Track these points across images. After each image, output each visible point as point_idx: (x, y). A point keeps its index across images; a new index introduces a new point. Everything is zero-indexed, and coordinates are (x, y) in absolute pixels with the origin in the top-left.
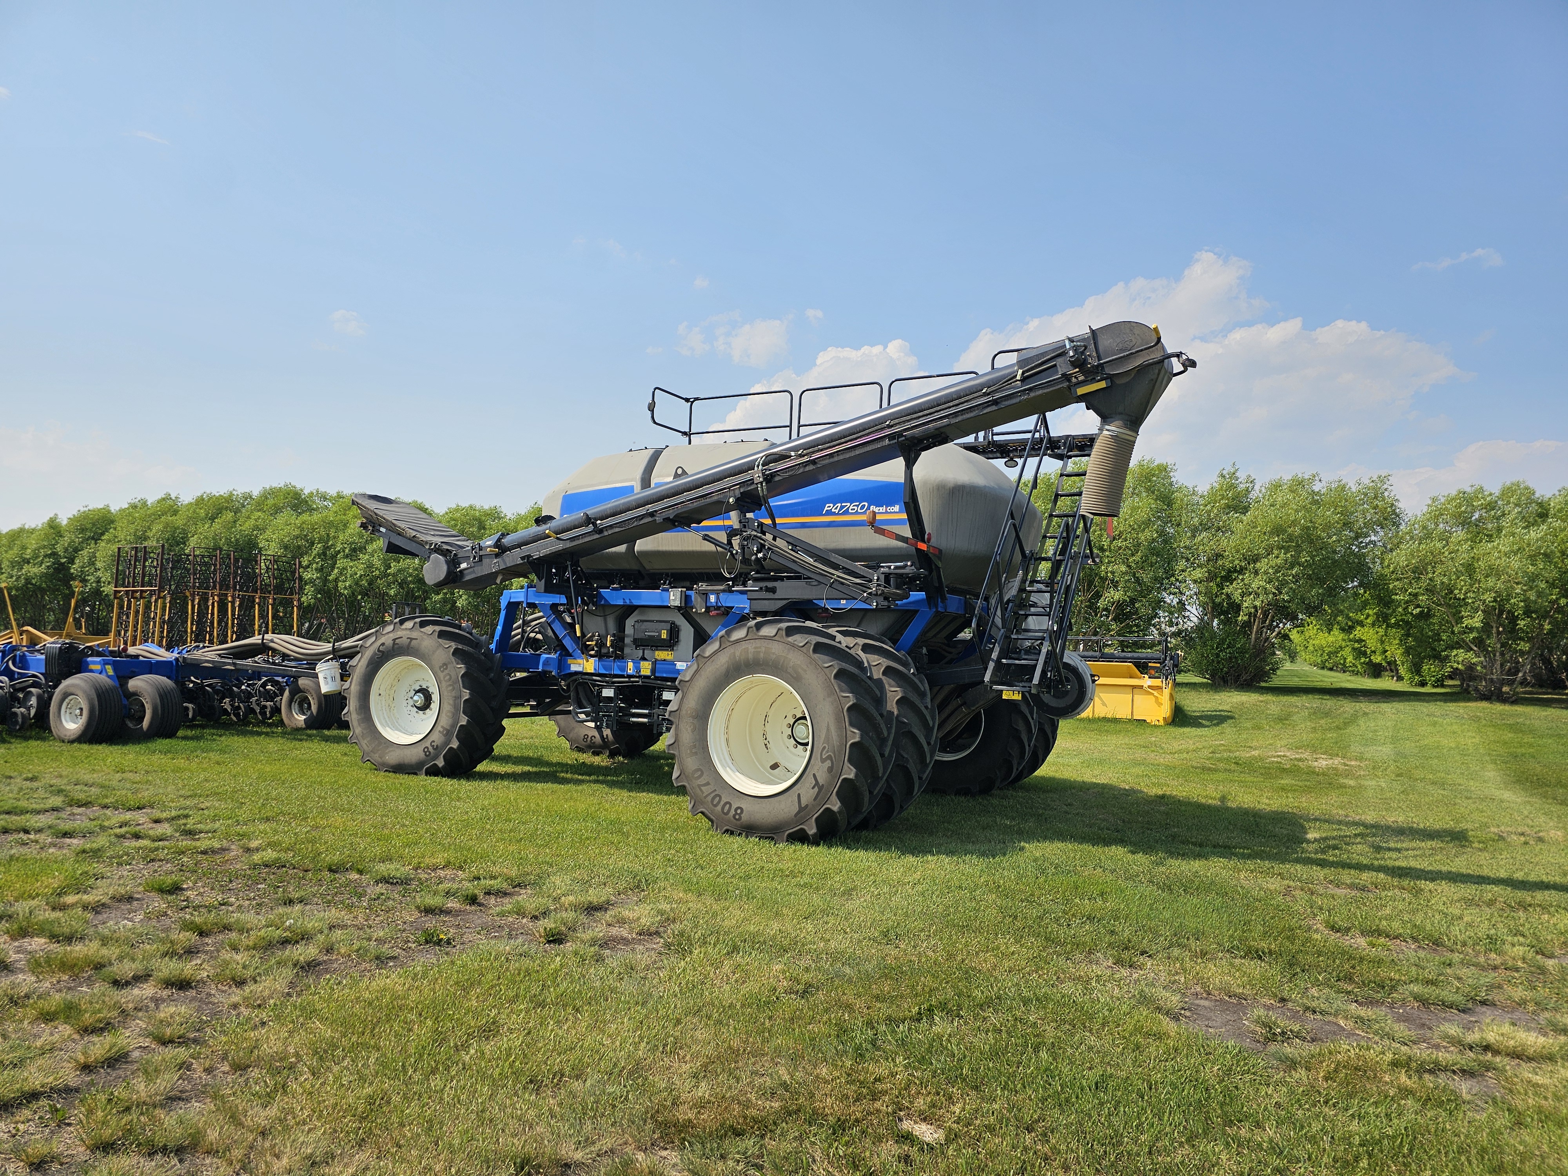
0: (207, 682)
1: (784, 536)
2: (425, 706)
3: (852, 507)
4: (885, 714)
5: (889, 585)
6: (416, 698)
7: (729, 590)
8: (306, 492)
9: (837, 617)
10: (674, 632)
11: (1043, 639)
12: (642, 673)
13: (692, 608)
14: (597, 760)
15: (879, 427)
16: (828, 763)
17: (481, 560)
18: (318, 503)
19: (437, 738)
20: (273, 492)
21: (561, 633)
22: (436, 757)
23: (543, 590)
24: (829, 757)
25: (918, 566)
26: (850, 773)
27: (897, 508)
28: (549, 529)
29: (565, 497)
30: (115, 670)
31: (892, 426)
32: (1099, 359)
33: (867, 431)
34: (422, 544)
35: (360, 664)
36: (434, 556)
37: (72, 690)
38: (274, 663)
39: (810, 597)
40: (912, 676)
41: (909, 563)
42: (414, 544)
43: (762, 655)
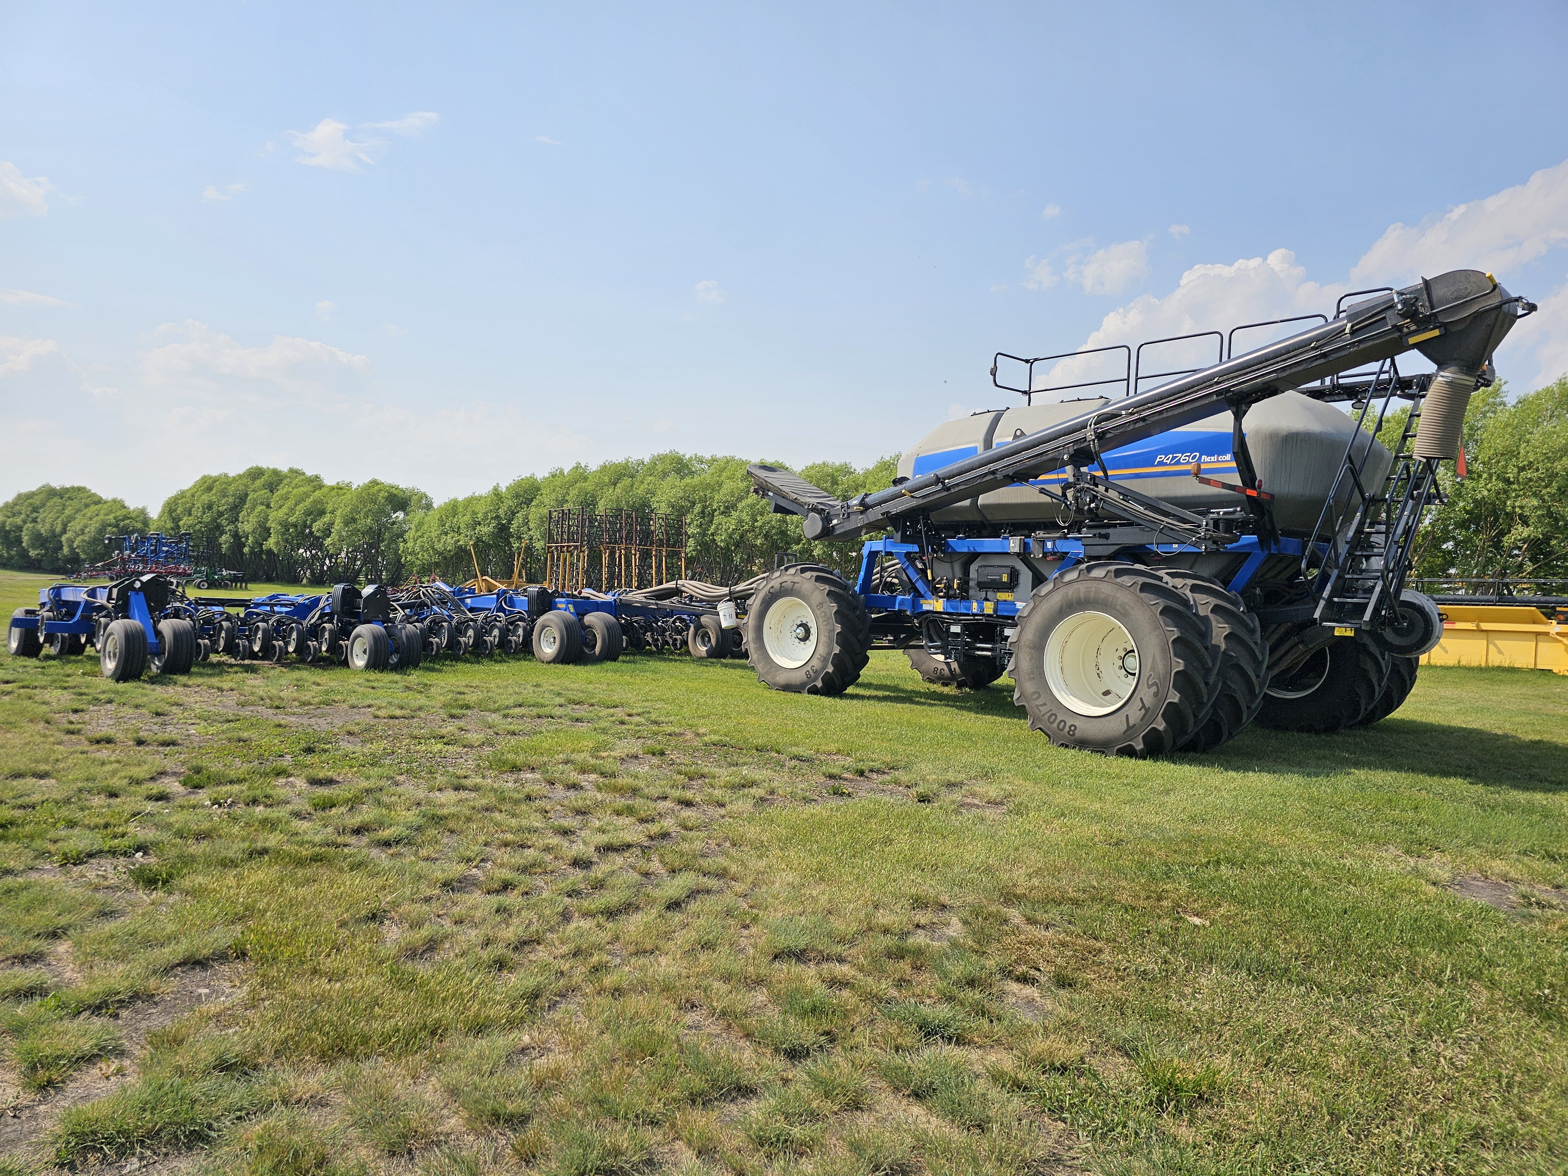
0: (635, 619)
1: (1116, 487)
2: (806, 638)
3: (1183, 458)
4: (1210, 647)
5: (1219, 530)
6: (798, 631)
7: (1065, 537)
8: (687, 457)
9: (1169, 561)
10: (1014, 575)
11: (1378, 578)
12: (985, 612)
13: (1030, 554)
14: (946, 690)
15: (1208, 384)
16: (1154, 689)
17: (848, 517)
18: (696, 466)
19: (816, 663)
20: (661, 459)
21: (915, 577)
22: (815, 679)
23: (899, 540)
24: (1155, 684)
25: (1249, 510)
26: (1175, 697)
27: (1228, 457)
28: (905, 488)
29: (917, 460)
30: (575, 608)
31: (1220, 383)
32: (1432, 308)
33: (1196, 388)
34: (802, 505)
35: (754, 603)
36: (811, 514)
37: (548, 623)
38: (685, 603)
39: (1143, 542)
40: (1241, 614)
41: (1238, 509)
42: (795, 505)
43: (1092, 594)
